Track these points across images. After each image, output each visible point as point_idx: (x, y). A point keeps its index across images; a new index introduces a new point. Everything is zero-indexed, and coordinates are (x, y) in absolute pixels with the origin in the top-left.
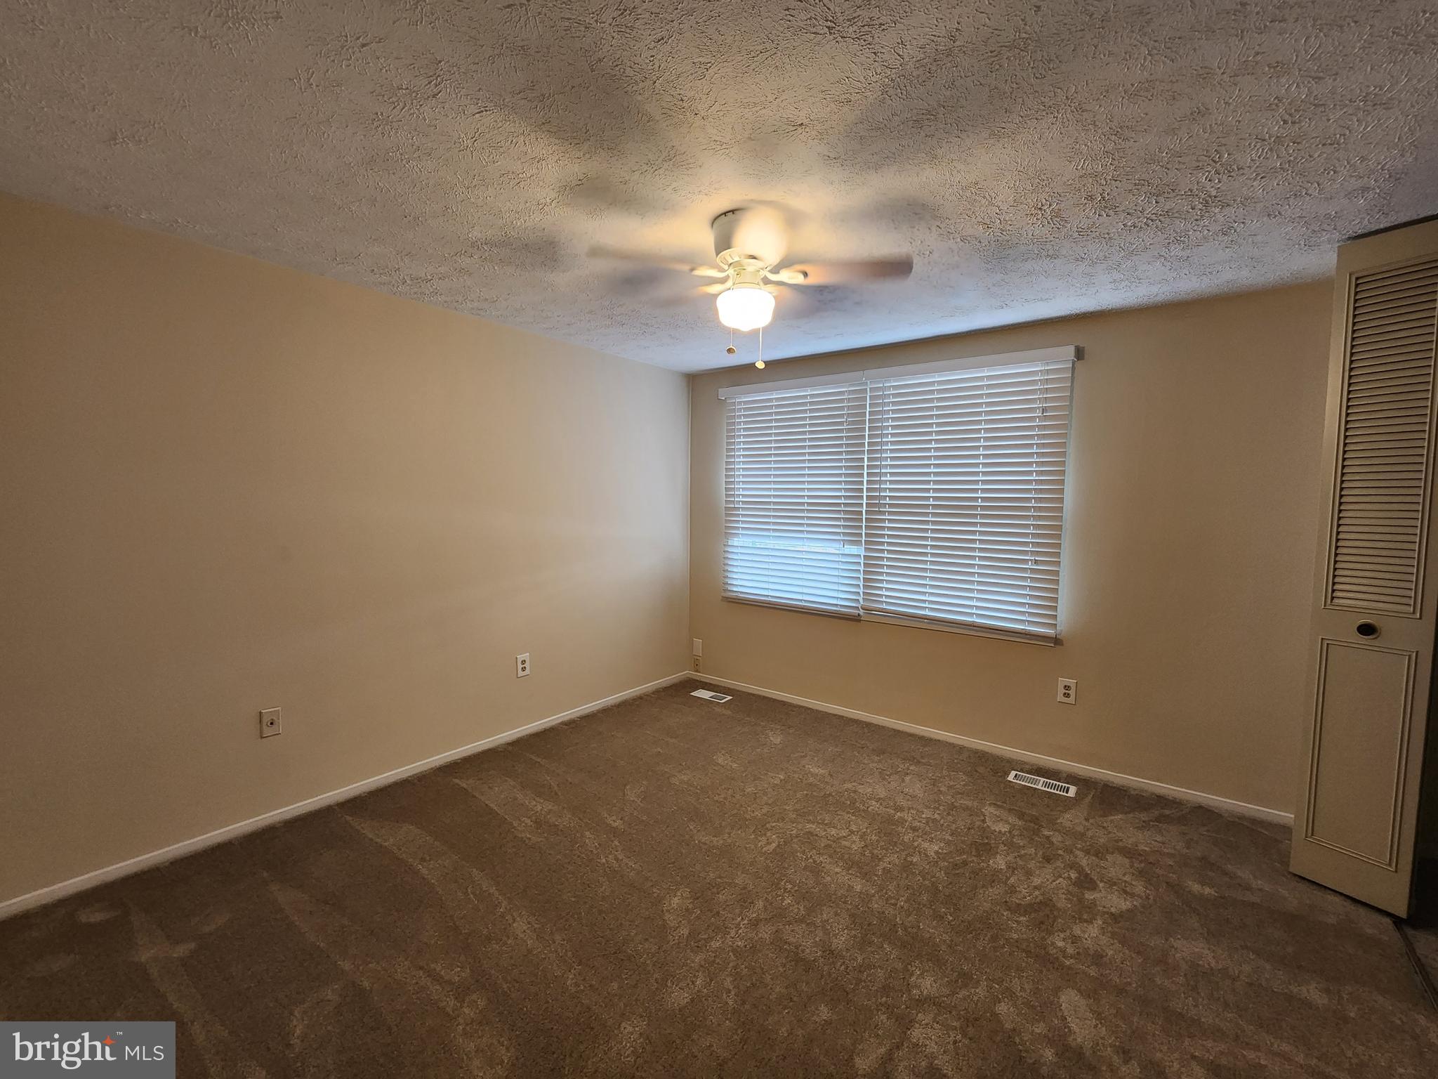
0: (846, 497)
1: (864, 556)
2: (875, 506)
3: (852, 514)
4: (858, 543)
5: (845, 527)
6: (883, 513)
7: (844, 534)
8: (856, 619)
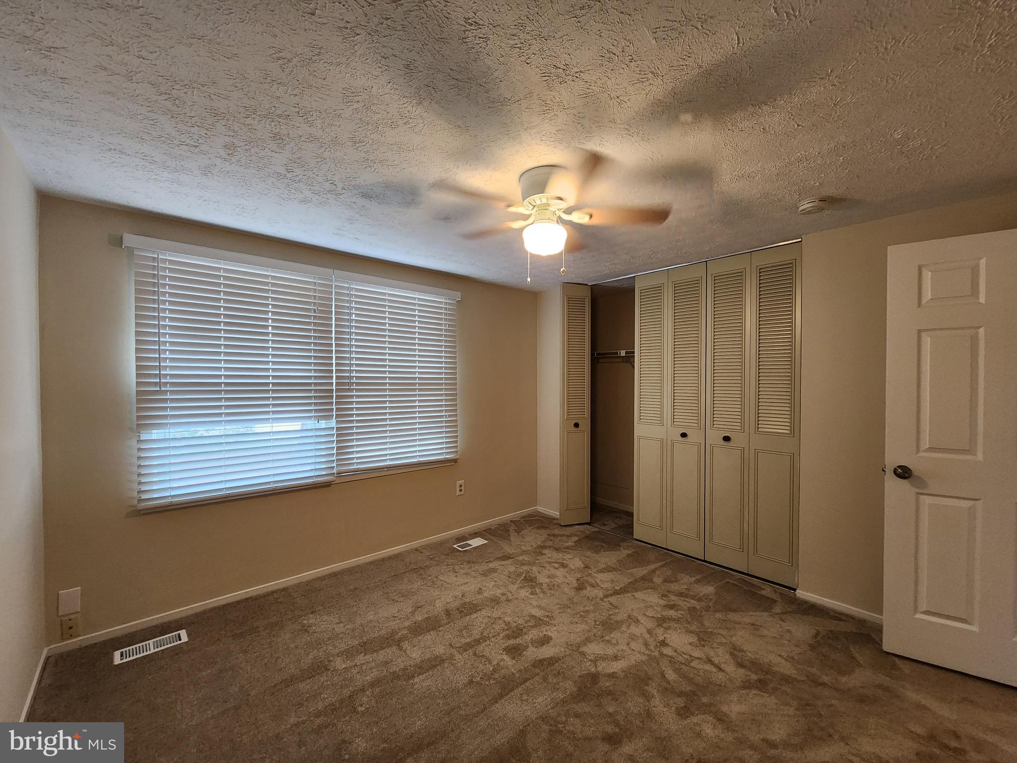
0: (315, 377)
1: (337, 427)
2: (344, 385)
3: (324, 392)
4: (329, 417)
5: (316, 404)
6: (352, 390)
7: (316, 411)
8: (327, 485)
